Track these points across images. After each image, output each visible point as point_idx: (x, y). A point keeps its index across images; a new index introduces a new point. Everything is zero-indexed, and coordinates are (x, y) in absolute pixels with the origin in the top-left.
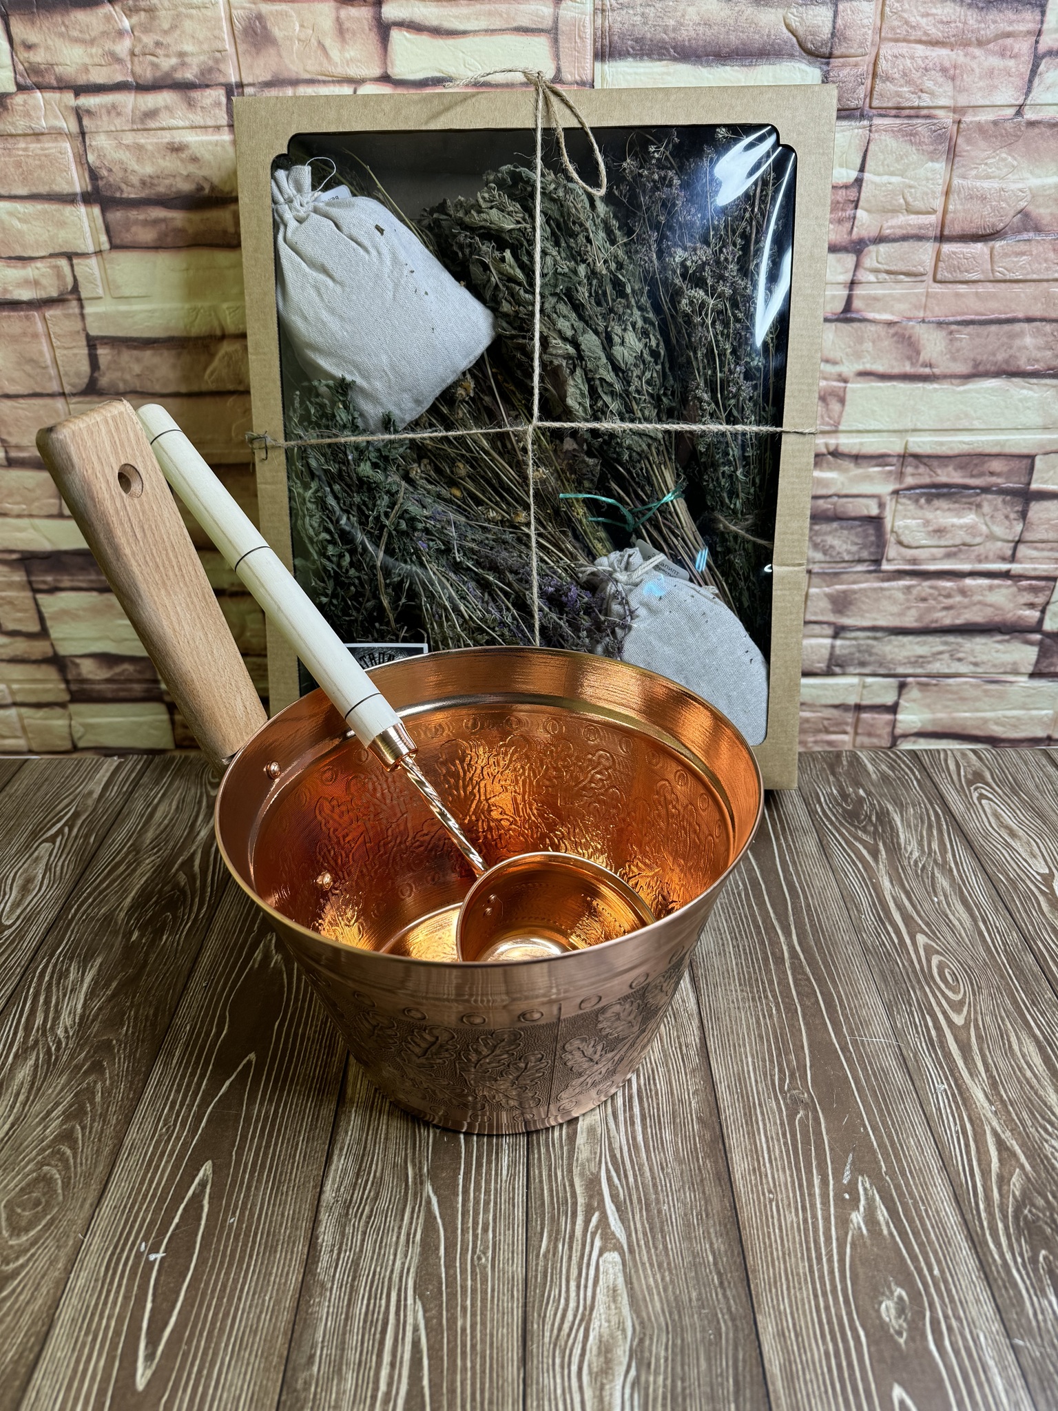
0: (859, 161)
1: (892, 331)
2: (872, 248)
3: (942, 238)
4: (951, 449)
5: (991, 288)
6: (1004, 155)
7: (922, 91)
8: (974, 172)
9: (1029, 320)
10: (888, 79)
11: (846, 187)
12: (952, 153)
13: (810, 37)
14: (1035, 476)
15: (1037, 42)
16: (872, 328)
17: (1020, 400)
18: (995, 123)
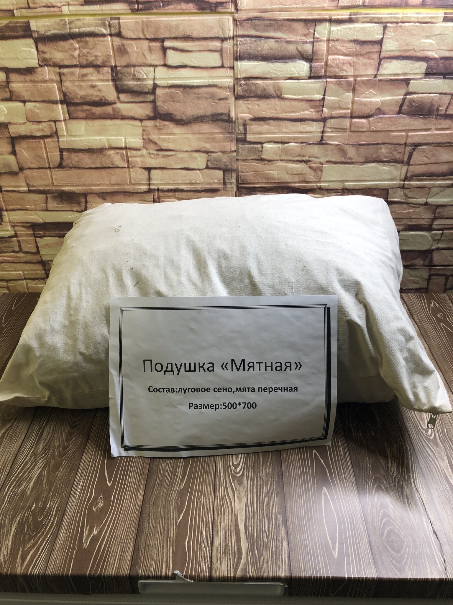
0: (323, 93)
1: (337, 147)
2: (329, 120)
3: (352, 117)
4: (360, 187)
5: (370, 134)
6: (371, 90)
7: (343, 70)
8: (362, 96)
9: (384, 144)
10: (331, 66)
11: (319, 101)
12: (354, 90)
13: (305, 54)
14: (389, 196)
15: (380, 55)
16: (330, 146)
17: (382, 170)
18: (368, 80)
